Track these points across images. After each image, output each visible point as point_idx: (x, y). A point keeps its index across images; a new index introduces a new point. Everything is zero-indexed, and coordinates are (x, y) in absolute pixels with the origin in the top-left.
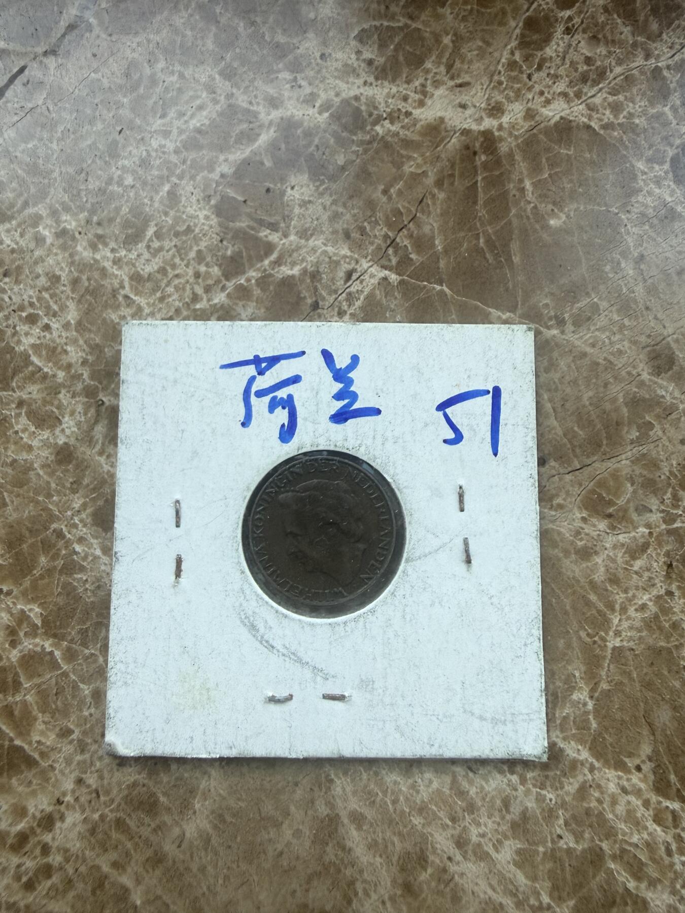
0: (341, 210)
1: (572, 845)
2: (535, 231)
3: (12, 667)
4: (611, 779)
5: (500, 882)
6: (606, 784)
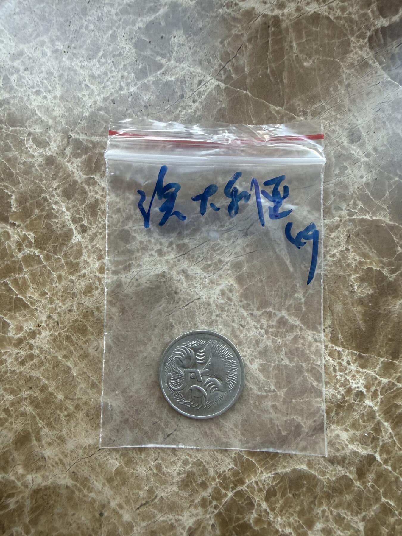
1: (288, 363)
2: (296, 68)
3: (19, 261)
4: (309, 335)
6: (307, 337)
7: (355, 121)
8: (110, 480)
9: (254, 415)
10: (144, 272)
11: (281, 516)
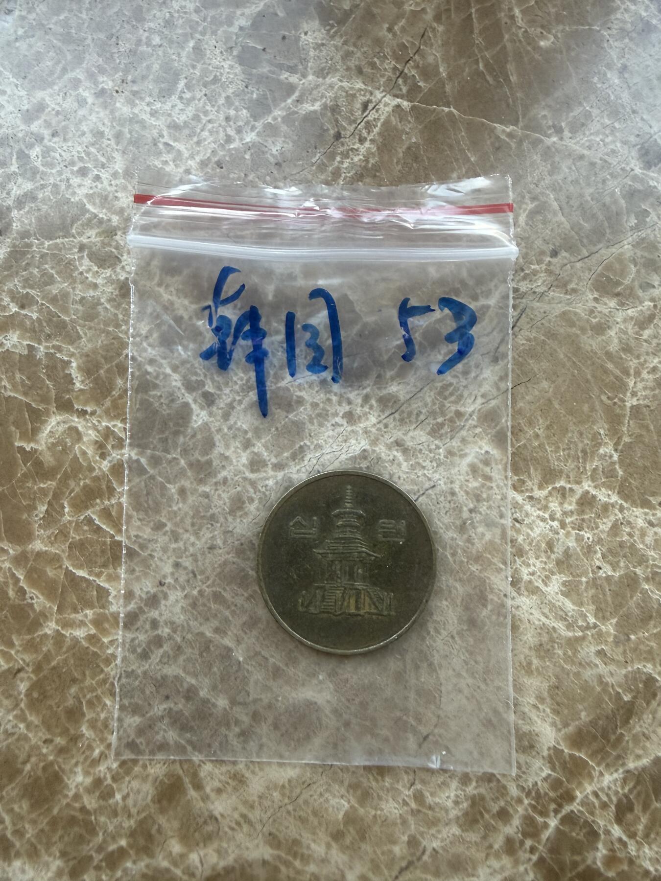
0: (351, 49)
1: (609, 574)
2: (528, 52)
3: (104, 475)
4: (638, 516)
5: (551, 610)
6: (635, 520)
7: (646, 129)
8: (337, 836)
9: (568, 674)
10: (328, 456)
11: (649, 844)
